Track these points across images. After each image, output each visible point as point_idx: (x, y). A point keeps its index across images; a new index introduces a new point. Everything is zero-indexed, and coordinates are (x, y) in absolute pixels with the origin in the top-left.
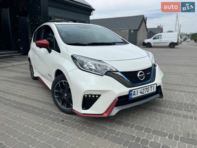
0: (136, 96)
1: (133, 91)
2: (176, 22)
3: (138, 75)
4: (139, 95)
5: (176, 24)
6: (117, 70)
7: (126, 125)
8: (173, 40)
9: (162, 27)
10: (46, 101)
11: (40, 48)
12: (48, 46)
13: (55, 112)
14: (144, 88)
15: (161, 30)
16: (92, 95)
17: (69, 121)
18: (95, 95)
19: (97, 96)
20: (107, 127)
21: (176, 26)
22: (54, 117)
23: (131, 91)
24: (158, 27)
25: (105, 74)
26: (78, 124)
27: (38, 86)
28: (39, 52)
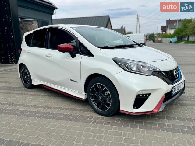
0: (175, 92)
1: (174, 88)
2: (137, 23)
3: (174, 73)
4: (177, 91)
5: (137, 25)
6: (160, 70)
7: (169, 118)
8: (140, 41)
9: (125, 28)
10: (70, 108)
11: (64, 52)
12: (72, 50)
13: (93, 117)
14: (179, 85)
15: (124, 31)
16: (143, 95)
17: (115, 122)
18: (146, 94)
19: (147, 95)
20: (154, 122)
21: (137, 26)
22: (97, 121)
23: (173, 88)
24: (122, 27)
25: (152, 75)
26: (126, 123)
27: (42, 94)
28: (49, 57)
